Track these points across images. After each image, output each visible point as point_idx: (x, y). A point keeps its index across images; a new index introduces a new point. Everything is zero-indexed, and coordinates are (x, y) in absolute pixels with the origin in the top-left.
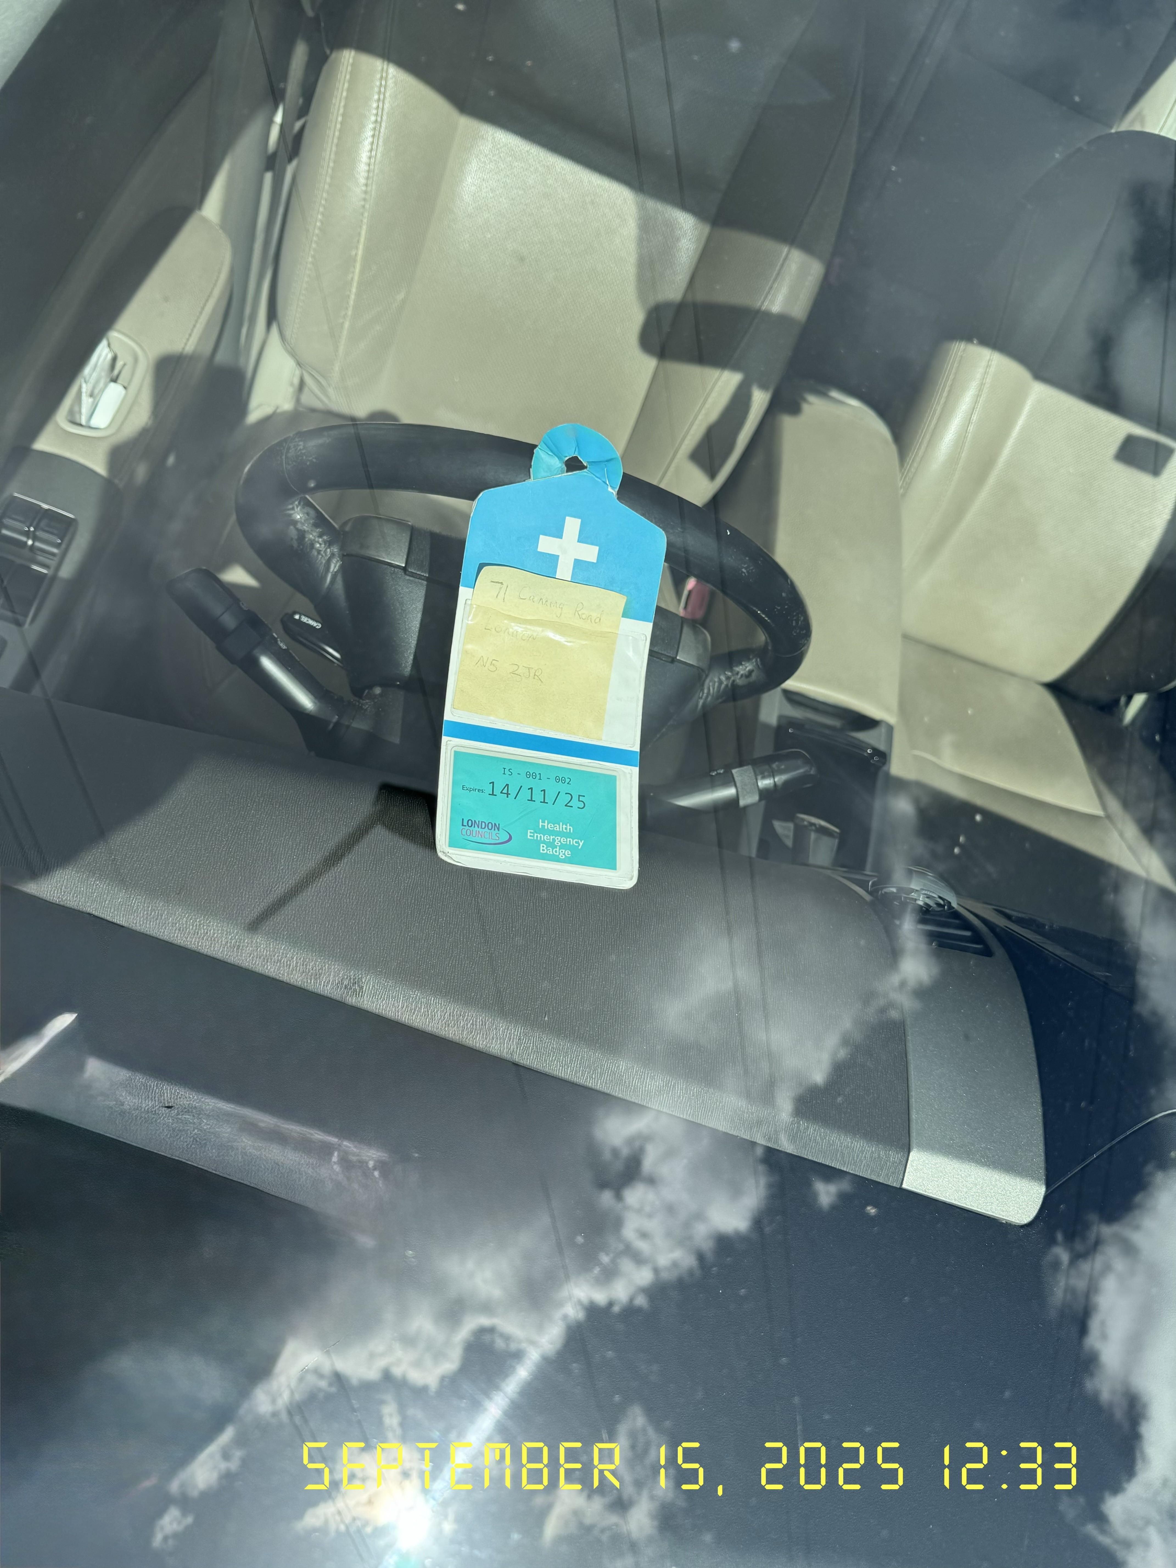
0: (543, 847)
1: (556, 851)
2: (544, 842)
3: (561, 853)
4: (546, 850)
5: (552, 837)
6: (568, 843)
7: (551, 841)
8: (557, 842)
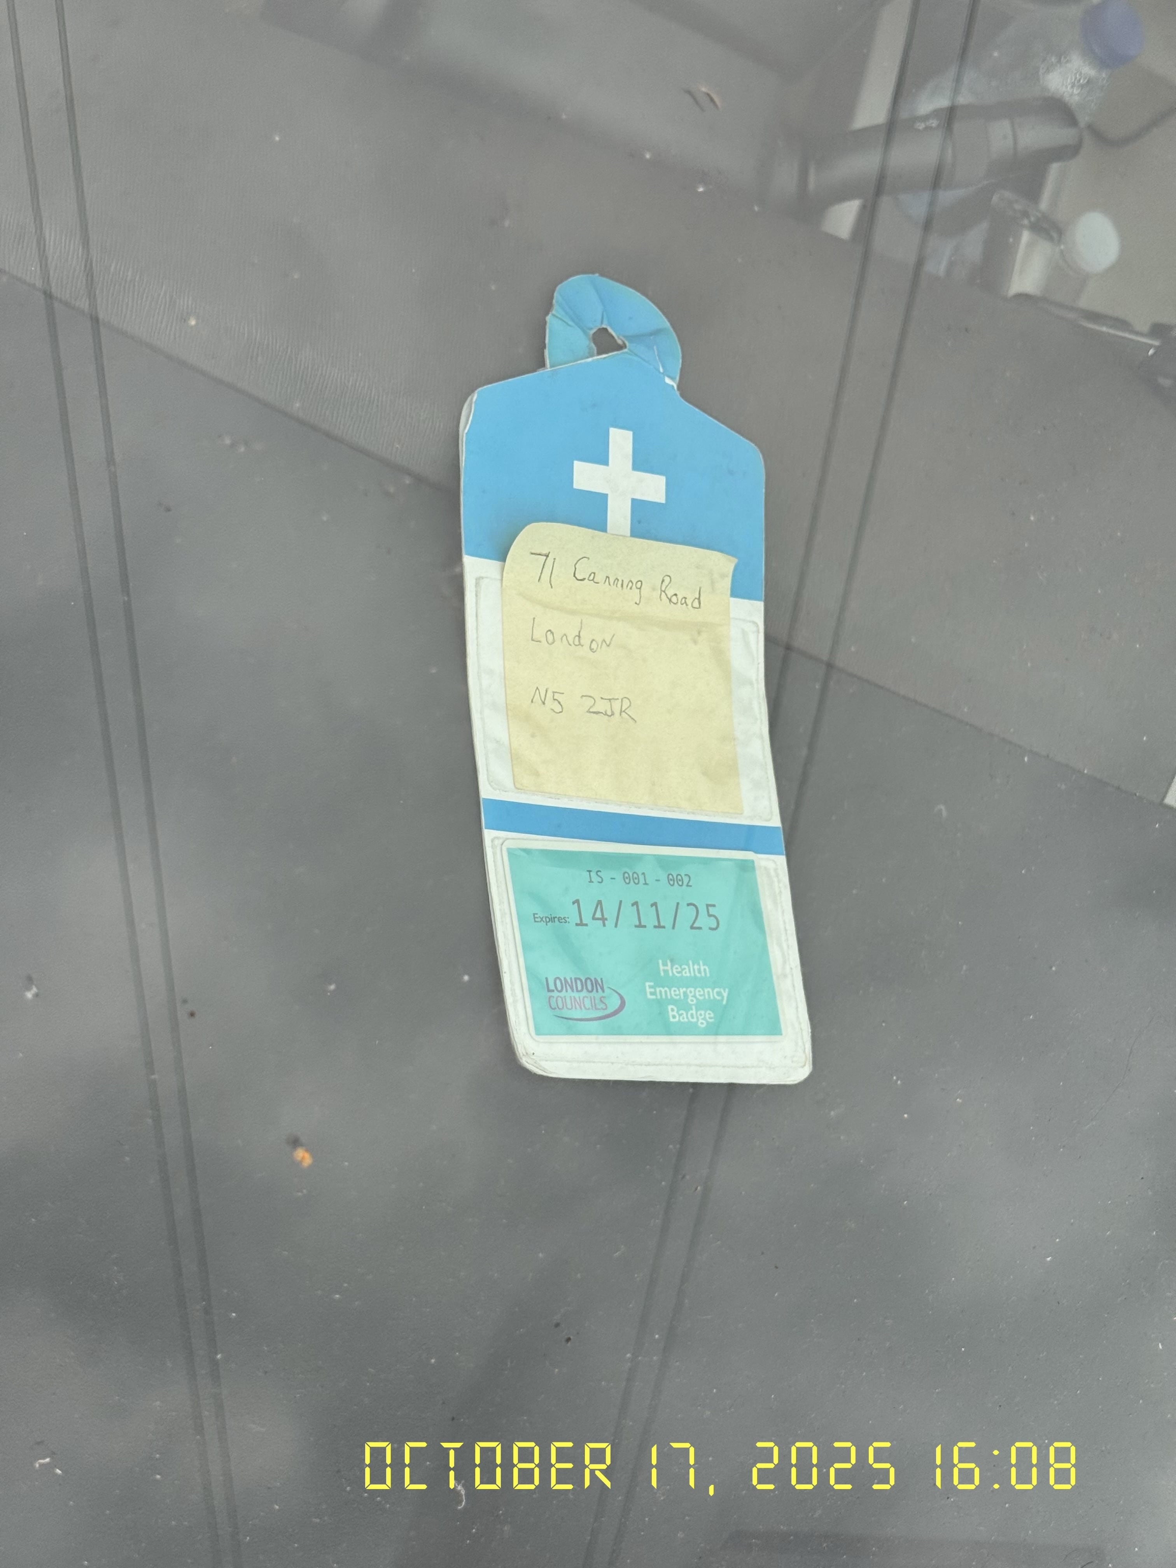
0: (673, 1010)
1: (692, 1015)
2: (674, 1002)
3: (700, 1018)
4: (677, 1017)
5: (682, 990)
6: (707, 997)
7: (682, 997)
8: (690, 998)
